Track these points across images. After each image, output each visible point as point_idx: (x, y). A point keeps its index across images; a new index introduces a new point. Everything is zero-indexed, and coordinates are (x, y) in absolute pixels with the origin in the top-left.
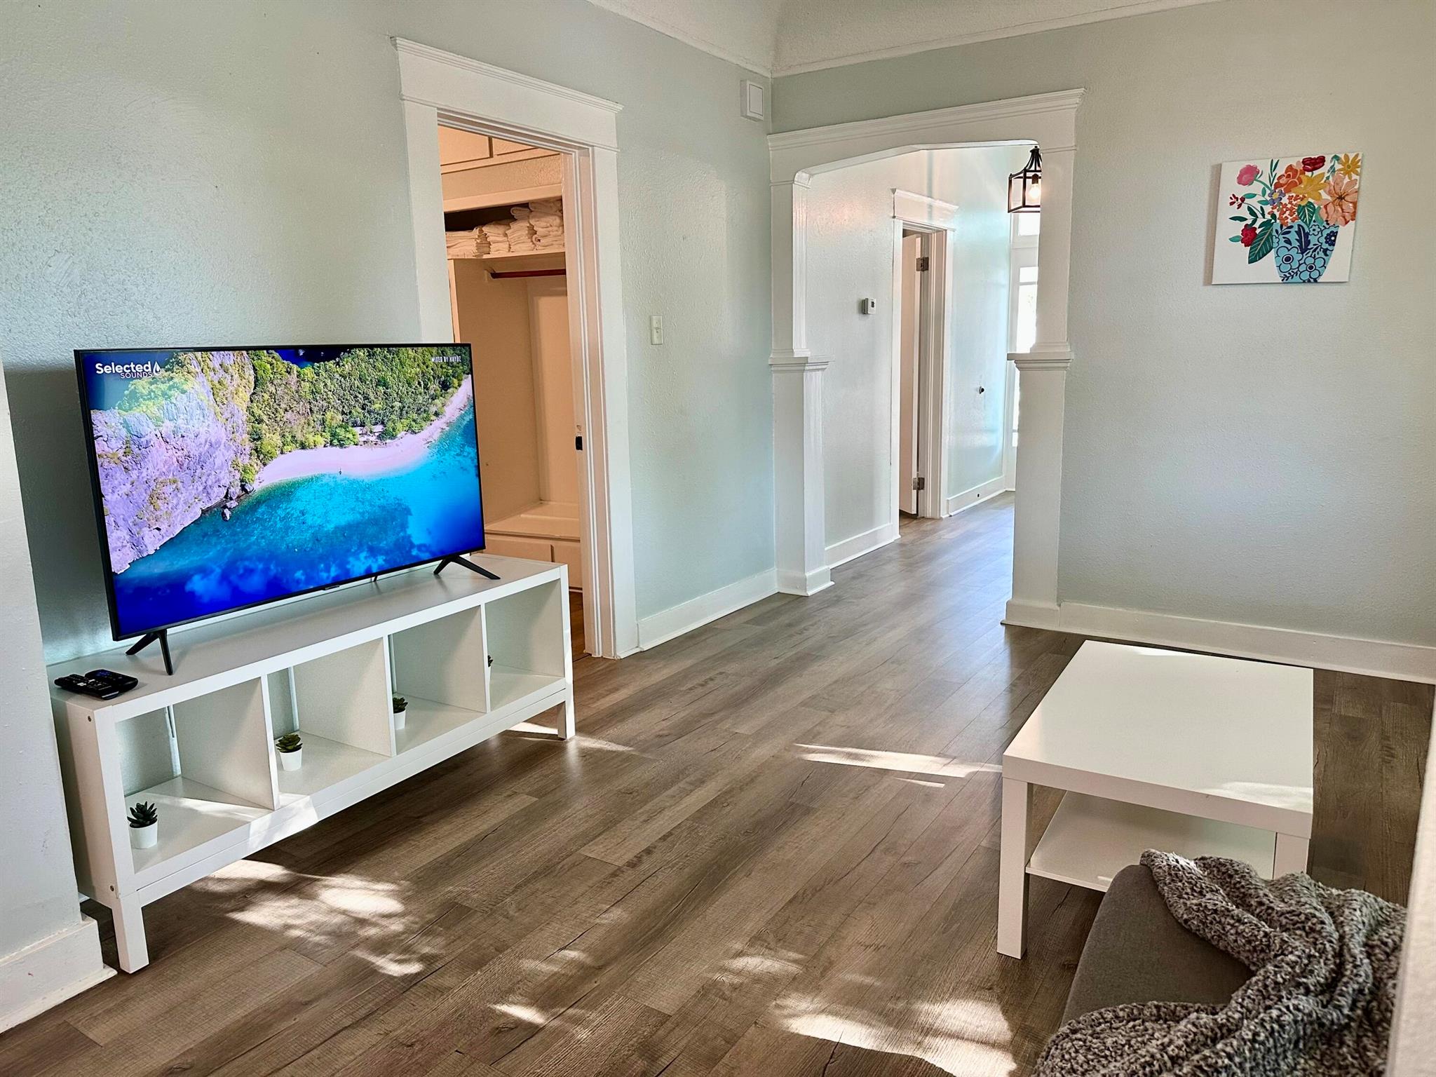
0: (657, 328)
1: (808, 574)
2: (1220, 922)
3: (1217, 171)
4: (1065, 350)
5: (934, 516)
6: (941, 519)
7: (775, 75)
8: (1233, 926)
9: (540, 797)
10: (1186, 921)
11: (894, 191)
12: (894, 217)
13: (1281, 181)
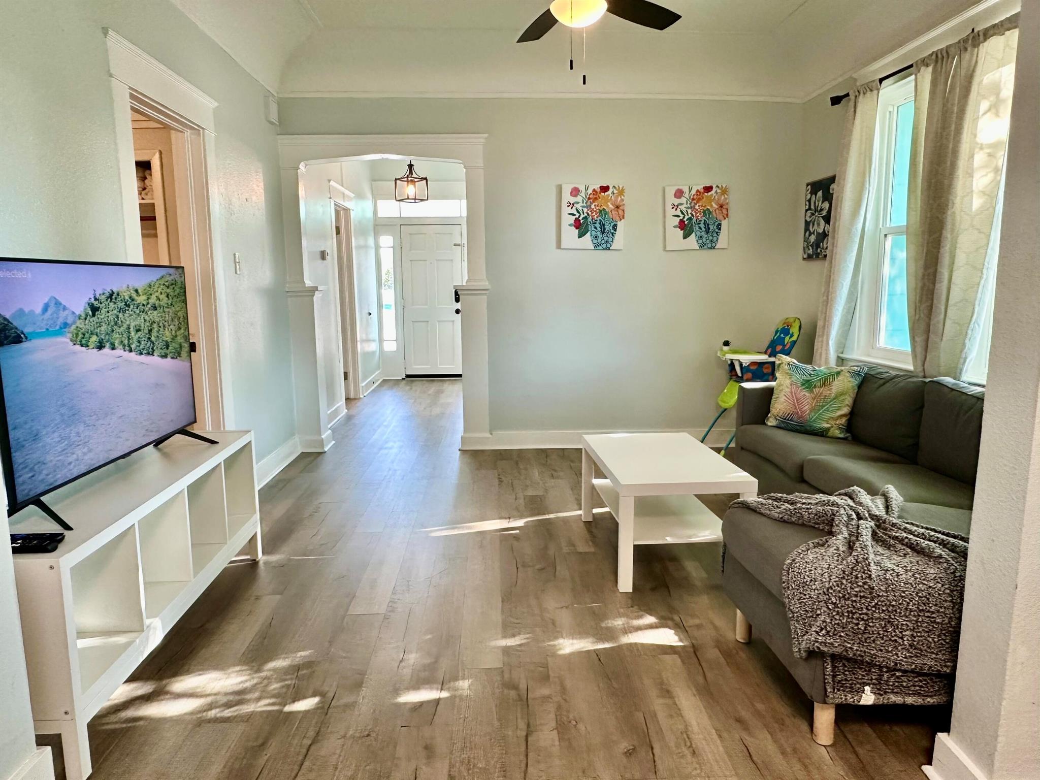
0: (239, 262)
1: (323, 437)
2: (799, 513)
3: (560, 189)
4: (485, 284)
5: (356, 397)
6: (360, 398)
7: (281, 96)
8: (806, 512)
9: (281, 594)
10: (781, 518)
11: (329, 181)
12: (330, 198)
13: (591, 196)
